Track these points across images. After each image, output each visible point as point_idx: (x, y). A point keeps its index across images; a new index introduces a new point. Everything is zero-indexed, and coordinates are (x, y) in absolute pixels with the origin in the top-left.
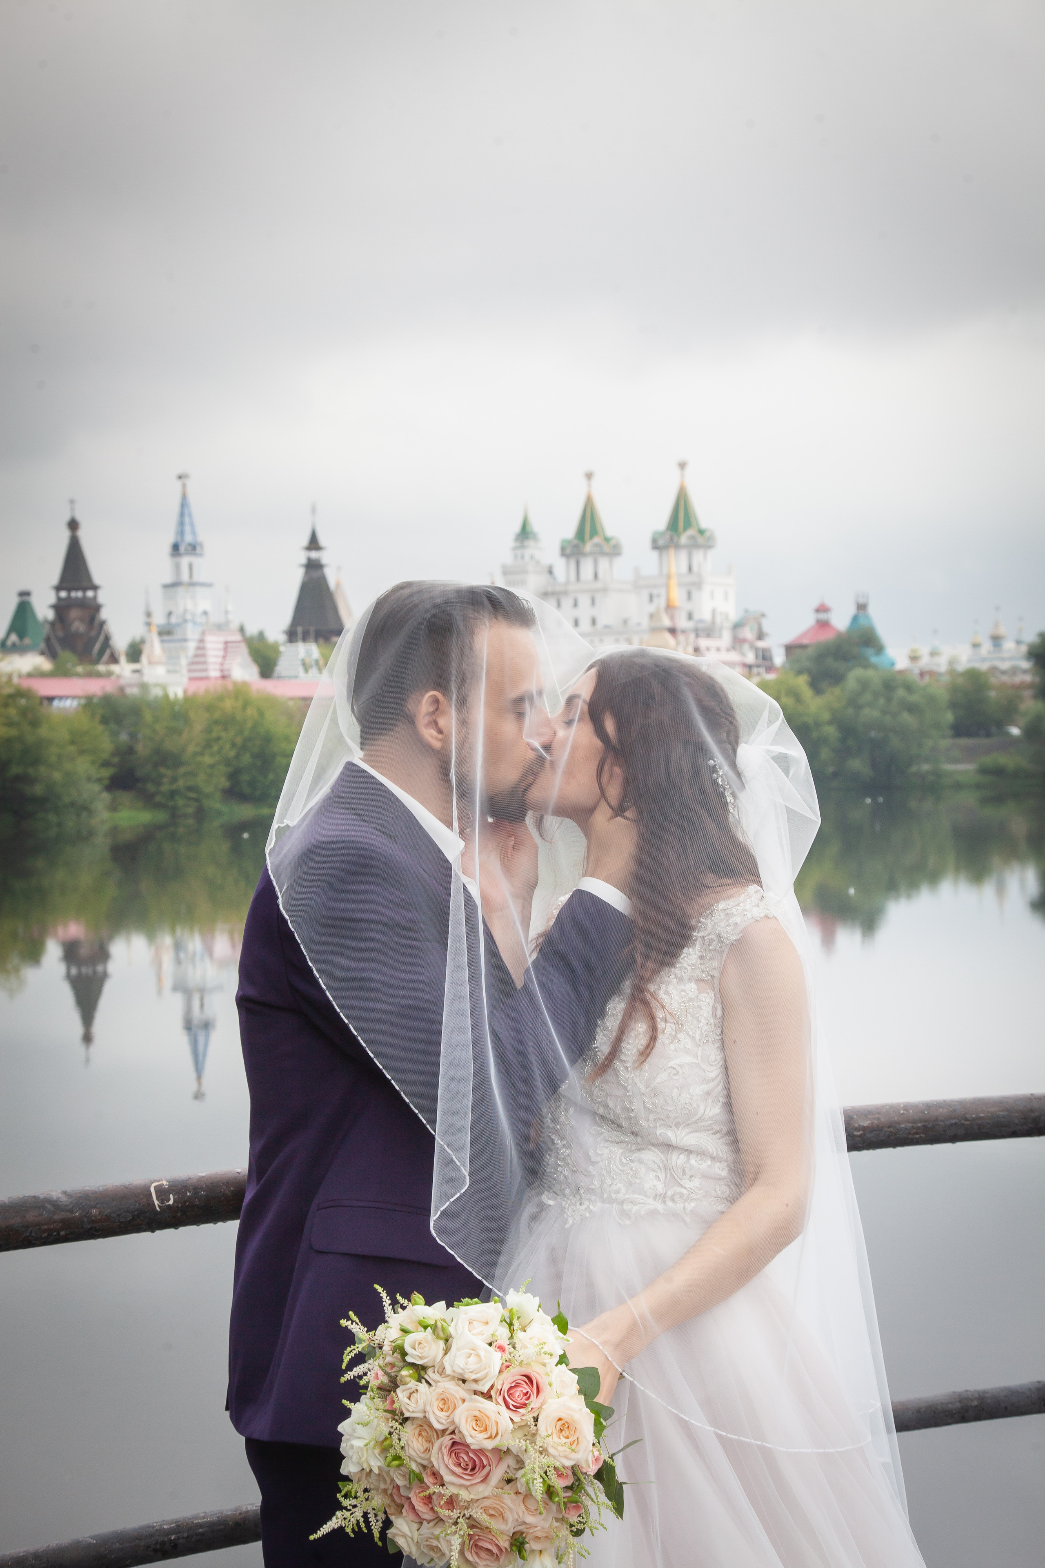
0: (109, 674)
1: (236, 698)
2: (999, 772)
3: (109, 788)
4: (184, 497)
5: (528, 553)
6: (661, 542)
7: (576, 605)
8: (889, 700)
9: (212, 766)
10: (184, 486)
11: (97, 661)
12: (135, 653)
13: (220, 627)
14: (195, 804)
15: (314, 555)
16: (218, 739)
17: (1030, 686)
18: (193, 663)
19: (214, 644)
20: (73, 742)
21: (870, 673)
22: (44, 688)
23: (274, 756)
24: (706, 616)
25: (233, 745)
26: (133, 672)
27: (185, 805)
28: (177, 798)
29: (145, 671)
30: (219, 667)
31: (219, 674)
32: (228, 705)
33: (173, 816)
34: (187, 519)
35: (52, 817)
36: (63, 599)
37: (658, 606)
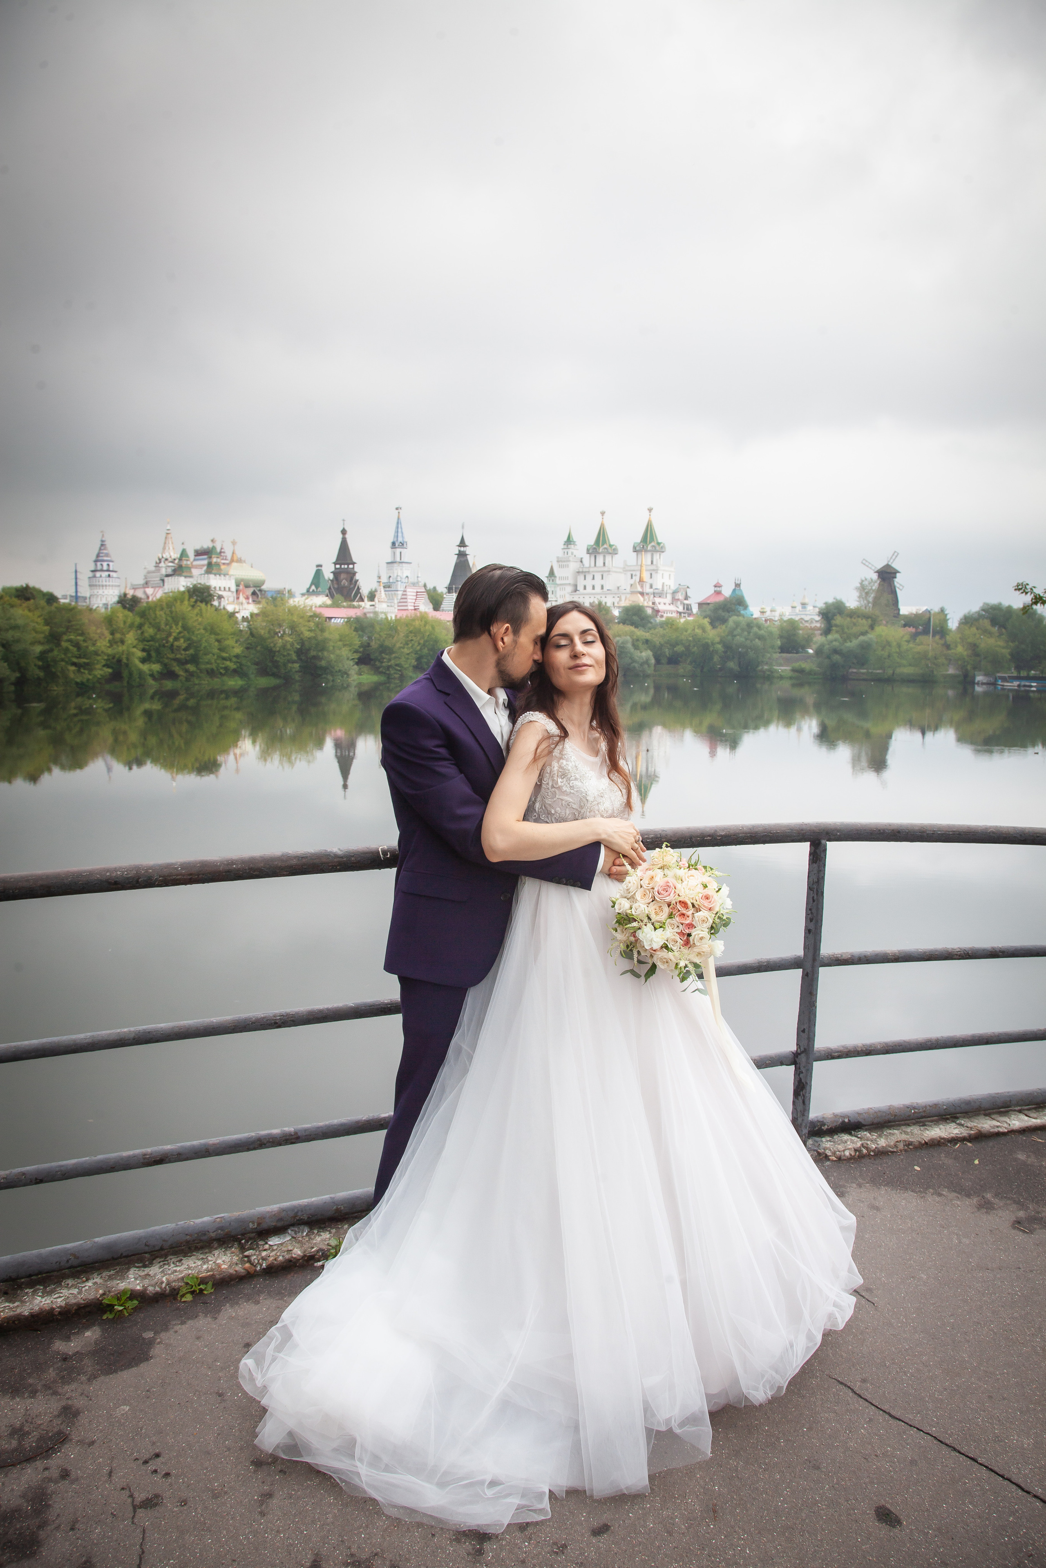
0: (359, 607)
1: (421, 621)
2: (801, 671)
3: (357, 664)
4: (399, 519)
5: (570, 551)
6: (638, 548)
7: (593, 578)
8: (749, 633)
9: (408, 654)
10: (399, 513)
11: (354, 600)
12: (372, 596)
13: (414, 584)
14: (400, 673)
15: (462, 549)
16: (412, 640)
17: (819, 629)
18: (400, 602)
19: (411, 592)
20: (340, 640)
21: (741, 618)
22: (327, 613)
24: (660, 587)
25: (419, 644)
26: (371, 606)
27: (395, 673)
28: (391, 669)
29: (377, 606)
30: (413, 604)
31: (413, 608)
32: (417, 623)
33: (388, 678)
34: (400, 530)
35: (330, 677)
36: (338, 569)
37: (635, 581)
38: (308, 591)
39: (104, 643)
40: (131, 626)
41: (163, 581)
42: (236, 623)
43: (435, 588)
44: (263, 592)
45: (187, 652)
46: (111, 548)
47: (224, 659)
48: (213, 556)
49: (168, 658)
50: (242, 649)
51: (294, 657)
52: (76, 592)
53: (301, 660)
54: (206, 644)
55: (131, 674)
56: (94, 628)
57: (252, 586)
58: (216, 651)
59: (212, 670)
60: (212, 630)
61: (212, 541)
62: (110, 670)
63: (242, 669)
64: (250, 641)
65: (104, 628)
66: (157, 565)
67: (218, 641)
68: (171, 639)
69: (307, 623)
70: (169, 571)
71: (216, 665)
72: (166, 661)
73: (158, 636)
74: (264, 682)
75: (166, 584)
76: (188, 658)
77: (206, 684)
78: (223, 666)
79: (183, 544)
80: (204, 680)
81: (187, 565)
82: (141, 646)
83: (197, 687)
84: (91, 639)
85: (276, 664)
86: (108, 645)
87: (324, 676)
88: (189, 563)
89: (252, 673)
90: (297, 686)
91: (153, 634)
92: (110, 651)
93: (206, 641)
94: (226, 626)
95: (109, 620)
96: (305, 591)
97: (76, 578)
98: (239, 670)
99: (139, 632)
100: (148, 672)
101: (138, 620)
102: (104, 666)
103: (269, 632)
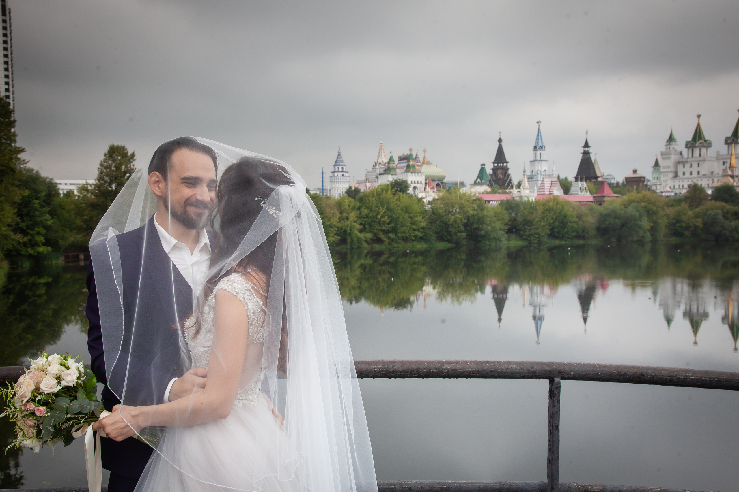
0: (510, 193)
1: (554, 202)
3: (507, 233)
4: (539, 129)
5: (672, 147)
6: (729, 141)
7: (691, 166)
9: (544, 226)
10: (539, 125)
11: (507, 189)
12: (519, 186)
13: (550, 176)
14: (538, 239)
15: (586, 149)
16: (547, 216)
18: (539, 189)
19: (547, 182)
20: (495, 217)
22: (487, 197)
23: (567, 222)
25: (552, 218)
26: (518, 192)
27: (534, 240)
28: (531, 237)
29: (522, 192)
30: (549, 190)
31: (548, 193)
32: (551, 204)
33: (530, 243)
34: (540, 138)
35: (487, 242)
36: (496, 166)
37: (726, 167)
38: (475, 182)
39: (336, 220)
40: (353, 208)
41: (377, 177)
42: (423, 205)
43: (566, 178)
44: (444, 184)
45: (390, 226)
46: (344, 157)
47: (414, 230)
48: (410, 160)
49: (377, 229)
50: (426, 223)
51: (462, 228)
52: (323, 186)
53: (467, 230)
54: (403, 220)
55: (352, 240)
56: (329, 210)
57: (436, 180)
58: (409, 224)
59: (406, 237)
60: (407, 210)
61: (410, 150)
62: (339, 238)
63: (426, 237)
64: (432, 218)
65: (336, 209)
66: (374, 167)
67: (411, 218)
68: (379, 217)
69: (471, 205)
70: (382, 171)
71: (409, 234)
72: (376, 231)
73: (371, 215)
74: (442, 245)
75: (379, 180)
76: (390, 230)
77: (401, 246)
78: (414, 235)
79: (391, 153)
80: (401, 244)
81: (393, 166)
82: (359, 222)
83: (395, 249)
84: (327, 217)
85: (449, 233)
86: (338, 221)
87: (483, 241)
88: (394, 165)
89: (433, 240)
90: (464, 249)
91: (367, 214)
92: (339, 225)
93: (402, 218)
94: (416, 208)
95: (339, 204)
96: (473, 182)
97: (323, 177)
98: (425, 237)
99: (358, 212)
100: (363, 239)
101: (358, 204)
102: (335, 235)
103: (445, 211)
